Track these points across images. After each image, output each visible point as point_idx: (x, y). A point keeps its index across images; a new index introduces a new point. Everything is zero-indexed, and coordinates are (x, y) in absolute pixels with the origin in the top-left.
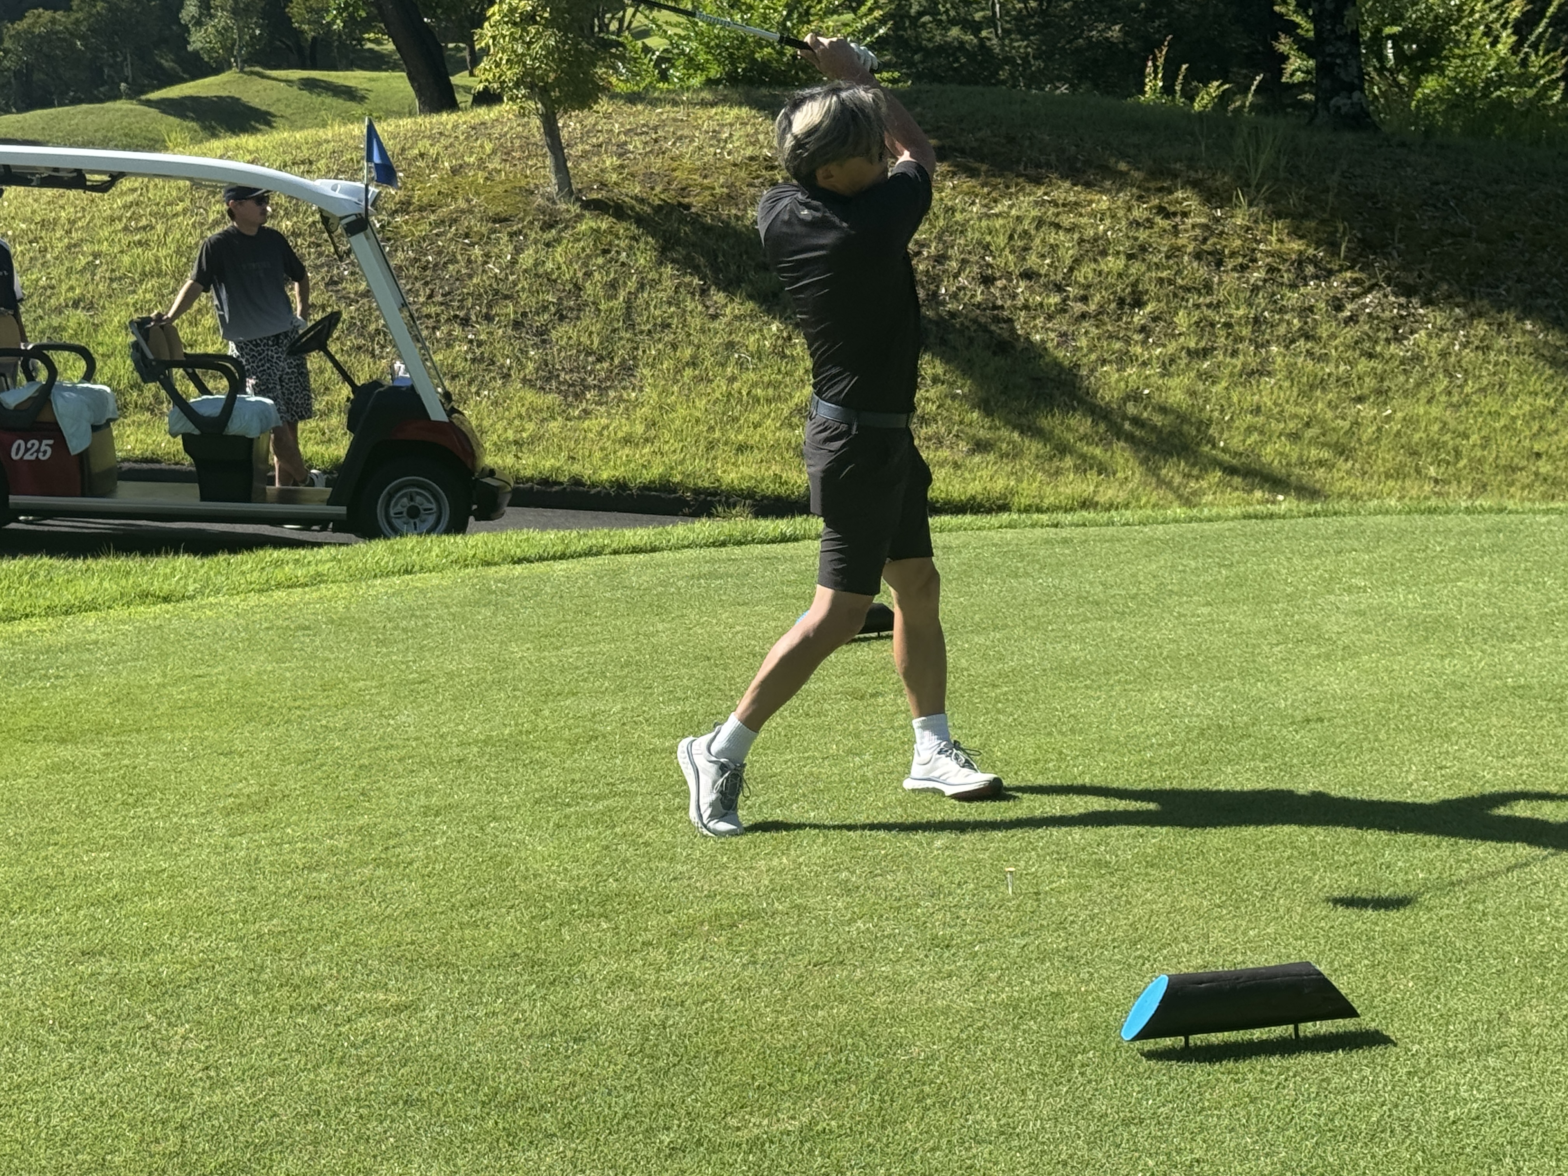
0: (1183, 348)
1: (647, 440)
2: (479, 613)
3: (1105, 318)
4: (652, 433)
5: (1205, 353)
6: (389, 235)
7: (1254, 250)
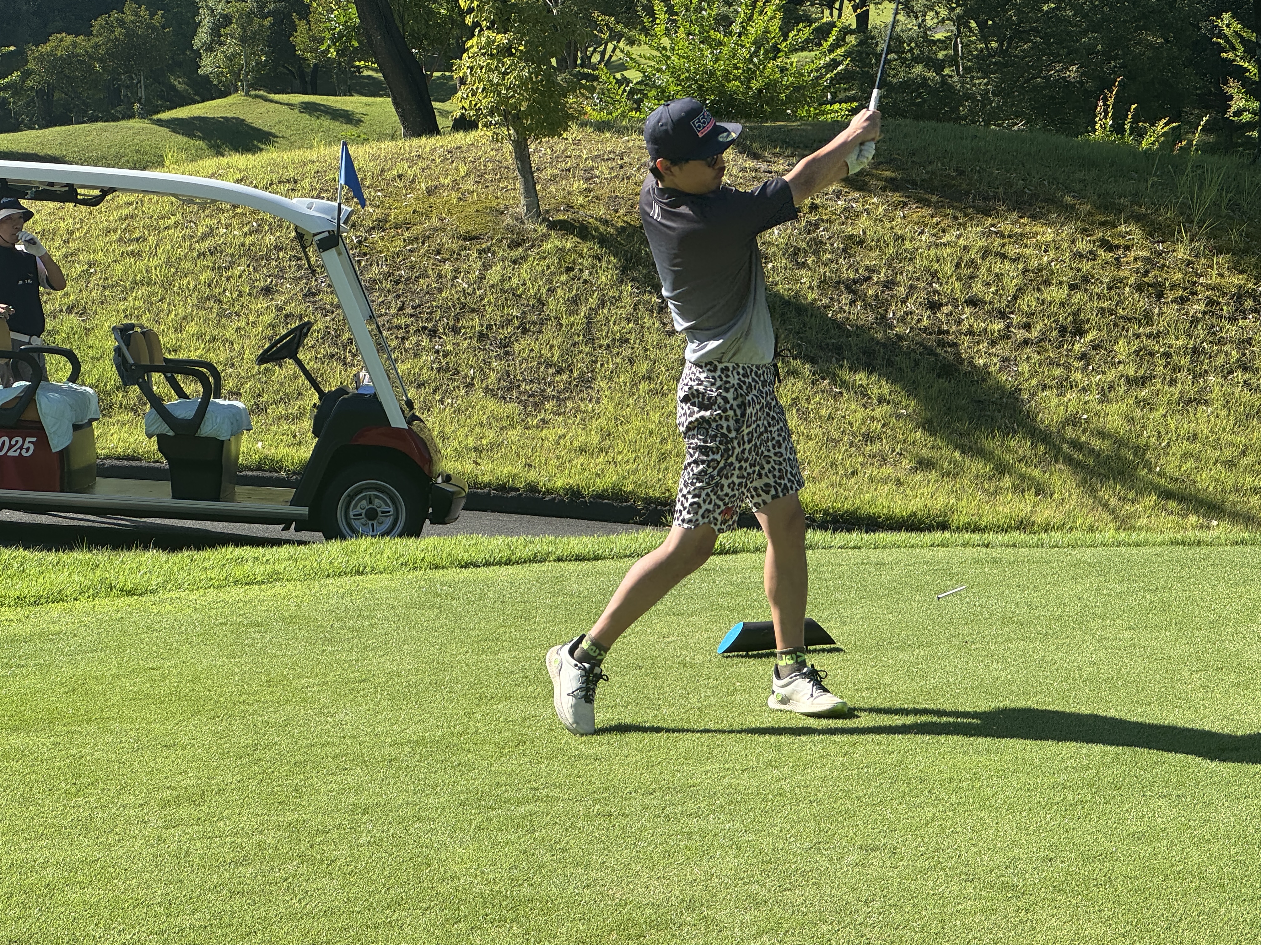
0: (1122, 376)
1: (602, 450)
2: (423, 615)
3: (1047, 345)
4: (607, 443)
5: (1143, 381)
6: (366, 250)
7: (1195, 283)
